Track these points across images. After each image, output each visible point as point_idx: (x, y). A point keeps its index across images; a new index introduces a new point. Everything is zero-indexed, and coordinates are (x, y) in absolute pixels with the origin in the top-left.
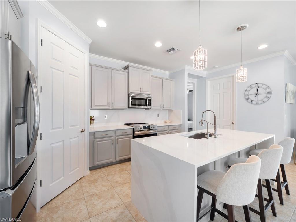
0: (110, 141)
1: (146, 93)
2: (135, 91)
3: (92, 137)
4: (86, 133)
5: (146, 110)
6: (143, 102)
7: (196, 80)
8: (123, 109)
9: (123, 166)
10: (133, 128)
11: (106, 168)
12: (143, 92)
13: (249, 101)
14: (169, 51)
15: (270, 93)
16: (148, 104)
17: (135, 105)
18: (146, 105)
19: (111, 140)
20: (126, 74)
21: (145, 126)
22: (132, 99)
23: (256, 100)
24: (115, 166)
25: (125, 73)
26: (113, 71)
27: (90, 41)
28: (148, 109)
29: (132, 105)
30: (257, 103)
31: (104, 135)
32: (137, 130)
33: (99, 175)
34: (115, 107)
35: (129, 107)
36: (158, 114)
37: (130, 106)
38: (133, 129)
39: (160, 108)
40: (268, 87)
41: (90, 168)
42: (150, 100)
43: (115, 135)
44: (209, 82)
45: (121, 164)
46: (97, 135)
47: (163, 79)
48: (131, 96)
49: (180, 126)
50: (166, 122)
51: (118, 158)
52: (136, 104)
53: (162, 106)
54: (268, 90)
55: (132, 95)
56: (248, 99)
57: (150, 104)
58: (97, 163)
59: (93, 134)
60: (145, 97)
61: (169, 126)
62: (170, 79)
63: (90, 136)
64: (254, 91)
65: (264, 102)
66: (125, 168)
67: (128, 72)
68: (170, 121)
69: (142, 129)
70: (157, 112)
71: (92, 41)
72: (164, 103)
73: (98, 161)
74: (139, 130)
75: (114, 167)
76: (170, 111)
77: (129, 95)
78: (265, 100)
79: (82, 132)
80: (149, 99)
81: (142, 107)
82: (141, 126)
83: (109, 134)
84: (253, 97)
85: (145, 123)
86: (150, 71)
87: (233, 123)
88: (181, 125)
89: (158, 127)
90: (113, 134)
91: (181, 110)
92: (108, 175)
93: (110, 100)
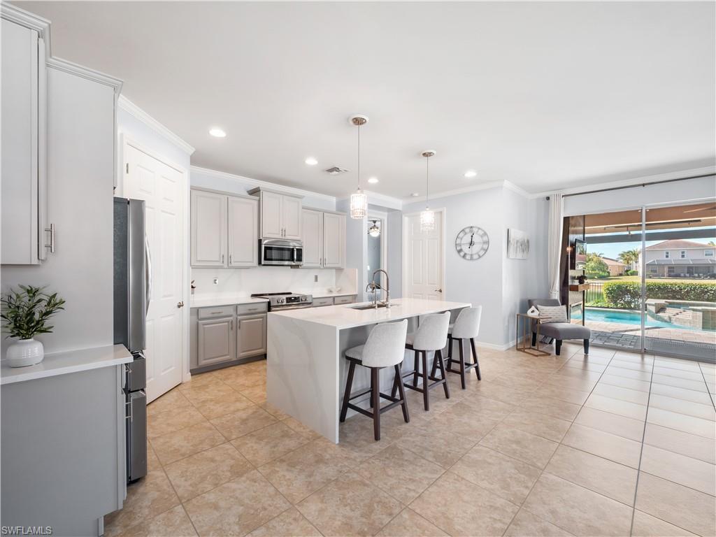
0: (226, 324)
1: (292, 237)
2: (271, 234)
3: (195, 317)
4: (186, 309)
5: (293, 270)
6: (287, 254)
7: (386, 213)
8: (248, 268)
9: (250, 367)
10: (268, 300)
11: (219, 371)
12: (287, 237)
13: (462, 254)
14: (331, 170)
15: (487, 242)
16: (295, 257)
17: (271, 260)
18: (292, 260)
19: (228, 322)
20: (256, 203)
21: (290, 298)
22: (266, 248)
23: (470, 253)
24: (237, 368)
25: (253, 201)
26: (230, 198)
27: (191, 151)
28: (297, 266)
29: (265, 259)
30: (472, 259)
31: (216, 313)
32: (276, 304)
33: (209, 379)
34: (233, 264)
35: (260, 263)
36: (316, 277)
37: (263, 262)
38: (269, 303)
39: (319, 265)
40: (485, 234)
41: (191, 371)
42: (300, 251)
43: (235, 313)
44: (406, 220)
45: (246, 365)
46: (202, 315)
47: (324, 212)
48: (264, 242)
49: (355, 298)
50: (331, 291)
51: (242, 355)
52: (273, 258)
53: (323, 261)
54: (485, 239)
55: (266, 241)
56: (460, 251)
57: (300, 259)
58: (203, 362)
59: (196, 311)
60: (291, 245)
61: (334, 298)
62: (339, 213)
63: (191, 314)
64: (467, 239)
65: (480, 257)
66: (253, 368)
67: (259, 201)
68: (339, 289)
69: (285, 303)
70: (315, 273)
71: (194, 149)
72: (326, 256)
73: (205, 359)
74: (280, 304)
75: (234, 369)
76: (339, 270)
77: (260, 241)
78: (482, 253)
79: (179, 306)
80: (297, 249)
81: (286, 263)
82: (284, 297)
83: (225, 312)
84: (466, 249)
85: (290, 293)
86: (300, 197)
87: (441, 291)
88: (357, 295)
89: (314, 298)
90: (231, 311)
91: (357, 270)
92: (226, 378)
93: (224, 252)
